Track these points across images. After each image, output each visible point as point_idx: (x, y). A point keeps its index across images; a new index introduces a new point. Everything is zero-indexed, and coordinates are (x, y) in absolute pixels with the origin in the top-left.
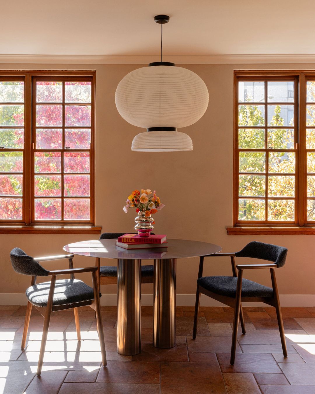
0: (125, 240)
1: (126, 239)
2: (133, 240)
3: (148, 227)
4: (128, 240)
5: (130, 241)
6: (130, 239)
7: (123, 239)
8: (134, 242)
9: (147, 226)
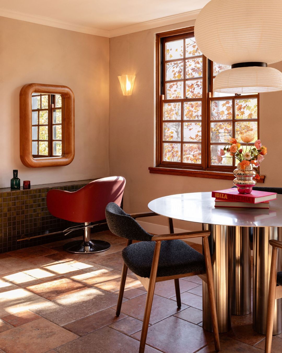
0: (218, 196)
1: (219, 194)
2: (226, 195)
3: (247, 182)
4: (221, 195)
5: (222, 197)
6: (223, 194)
7: (216, 194)
8: (227, 198)
9: (246, 180)
